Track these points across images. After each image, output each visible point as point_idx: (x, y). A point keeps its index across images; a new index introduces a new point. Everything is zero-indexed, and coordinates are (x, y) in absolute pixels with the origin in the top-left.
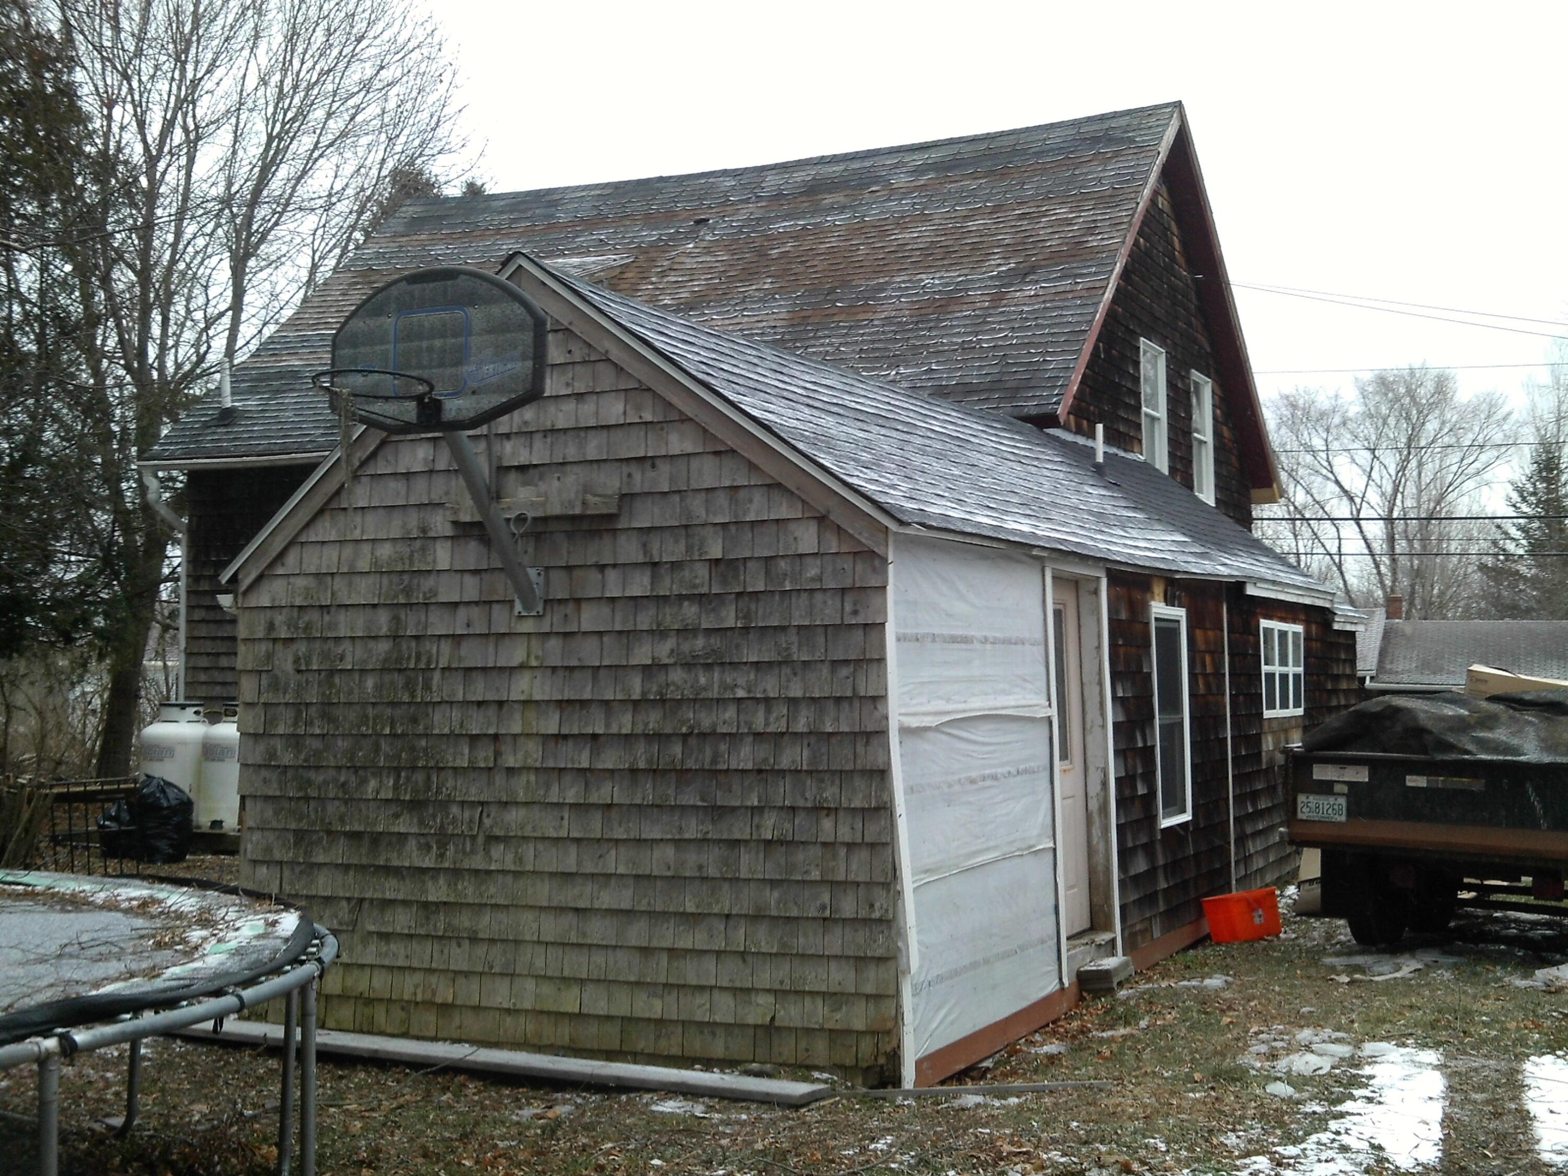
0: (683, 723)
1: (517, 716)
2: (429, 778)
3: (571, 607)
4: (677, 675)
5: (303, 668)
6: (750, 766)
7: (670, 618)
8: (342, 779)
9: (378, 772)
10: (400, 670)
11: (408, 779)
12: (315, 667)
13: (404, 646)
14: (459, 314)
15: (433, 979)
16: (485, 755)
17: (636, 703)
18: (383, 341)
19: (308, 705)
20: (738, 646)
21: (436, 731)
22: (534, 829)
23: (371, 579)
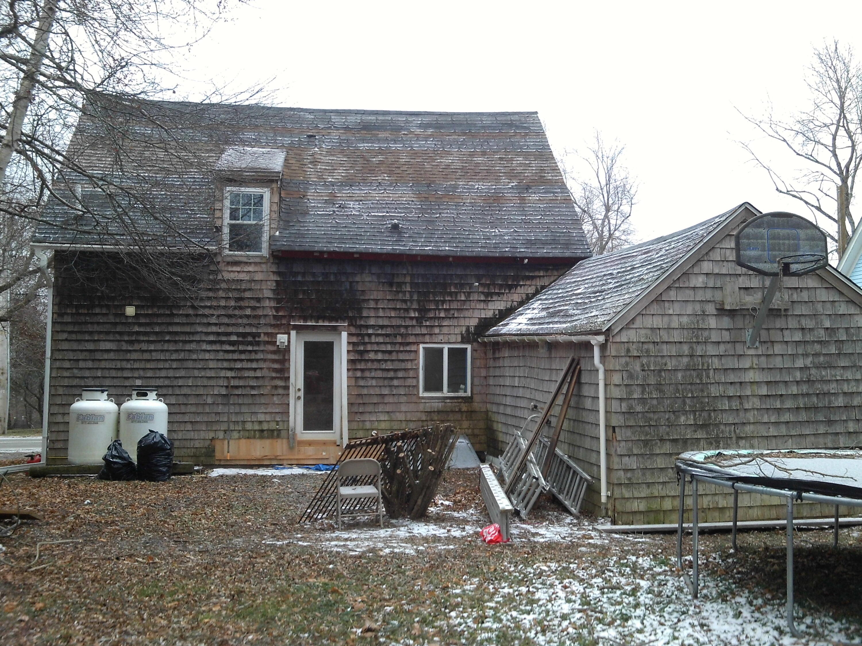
0: (817, 389)
1: (749, 388)
2: (710, 414)
3: (769, 344)
4: (813, 371)
5: (646, 368)
6: (843, 405)
7: (810, 349)
8: (667, 417)
9: (685, 413)
10: (694, 370)
11: (700, 415)
12: (652, 369)
13: (696, 360)
14: (794, 231)
15: (716, 498)
16: (735, 404)
17: (797, 382)
18: (762, 238)
19: (648, 385)
20: (836, 360)
21: (713, 395)
22: (758, 433)
23: (678, 331)
